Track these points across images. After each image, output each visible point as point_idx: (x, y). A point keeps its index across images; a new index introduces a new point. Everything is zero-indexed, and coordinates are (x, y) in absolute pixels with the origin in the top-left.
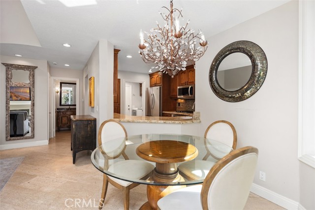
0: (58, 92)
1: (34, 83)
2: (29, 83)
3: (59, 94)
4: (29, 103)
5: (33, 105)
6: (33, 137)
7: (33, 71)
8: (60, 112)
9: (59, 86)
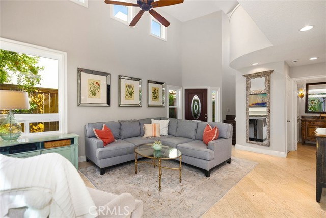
0: (302, 96)
1: (269, 89)
2: (265, 89)
3: (304, 98)
4: (265, 109)
5: (269, 111)
6: (269, 145)
7: (269, 76)
8: (305, 121)
9: (305, 88)
